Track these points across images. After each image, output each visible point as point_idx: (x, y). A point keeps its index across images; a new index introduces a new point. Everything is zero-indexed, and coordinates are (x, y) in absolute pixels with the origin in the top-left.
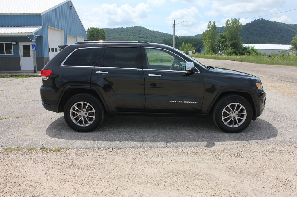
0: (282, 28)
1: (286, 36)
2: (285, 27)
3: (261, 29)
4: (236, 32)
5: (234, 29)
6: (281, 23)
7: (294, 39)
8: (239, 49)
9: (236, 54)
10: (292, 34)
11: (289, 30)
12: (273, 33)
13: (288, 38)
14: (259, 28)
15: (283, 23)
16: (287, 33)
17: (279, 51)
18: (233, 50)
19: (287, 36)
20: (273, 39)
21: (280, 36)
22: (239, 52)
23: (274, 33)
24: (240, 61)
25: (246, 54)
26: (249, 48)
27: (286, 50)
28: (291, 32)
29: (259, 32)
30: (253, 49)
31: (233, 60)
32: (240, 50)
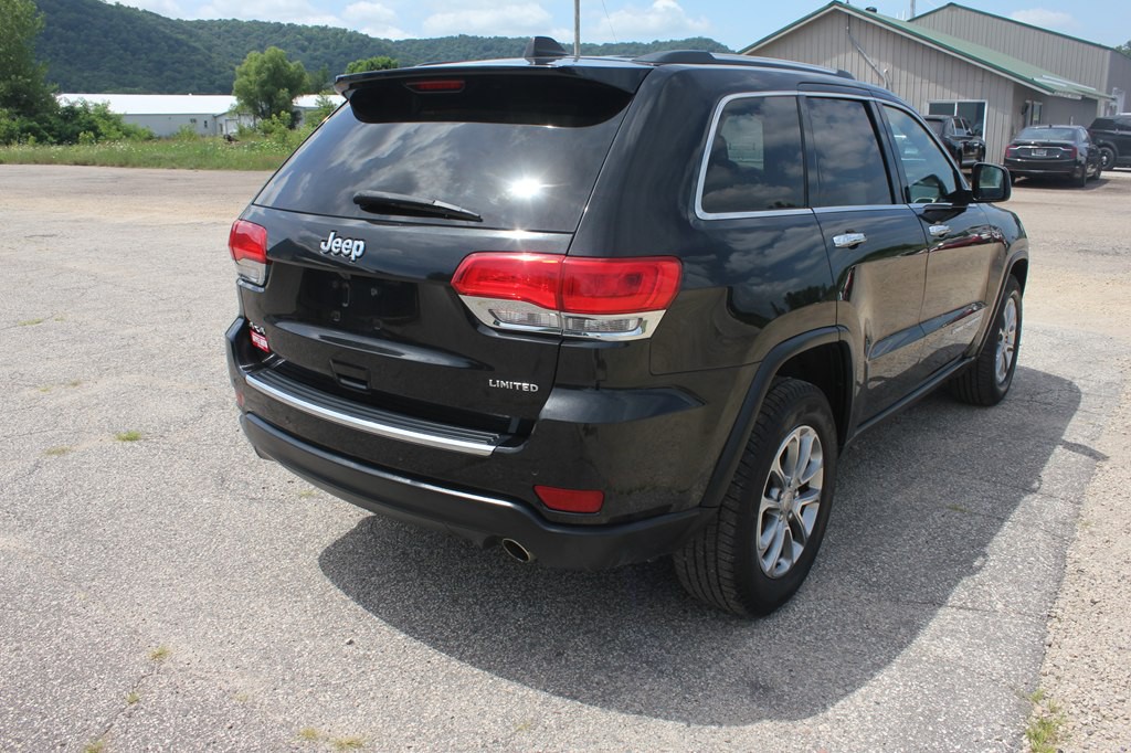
0: (154, 33)
1: (173, 63)
2: (161, 28)
3: (71, 34)
4: (18, 42)
5: (7, 28)
6: (145, 11)
7: (242, 74)
8: (48, 115)
9: (41, 140)
10: (193, 57)
11: (177, 41)
12: (121, 52)
13: (180, 72)
14: (60, 30)
15: (151, 14)
16: (173, 53)
17: (193, 119)
18: (18, 120)
19: (177, 65)
20: (126, 73)
21: (150, 62)
22: (50, 130)
23: (126, 50)
24: (113, 165)
25: (82, 134)
26: (85, 108)
27: (215, 117)
28: (186, 48)
29: (63, 44)
30: (105, 115)
31: (76, 164)
32: (53, 120)
